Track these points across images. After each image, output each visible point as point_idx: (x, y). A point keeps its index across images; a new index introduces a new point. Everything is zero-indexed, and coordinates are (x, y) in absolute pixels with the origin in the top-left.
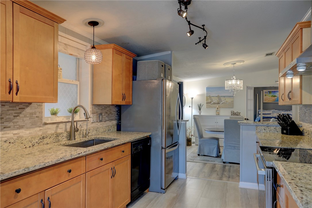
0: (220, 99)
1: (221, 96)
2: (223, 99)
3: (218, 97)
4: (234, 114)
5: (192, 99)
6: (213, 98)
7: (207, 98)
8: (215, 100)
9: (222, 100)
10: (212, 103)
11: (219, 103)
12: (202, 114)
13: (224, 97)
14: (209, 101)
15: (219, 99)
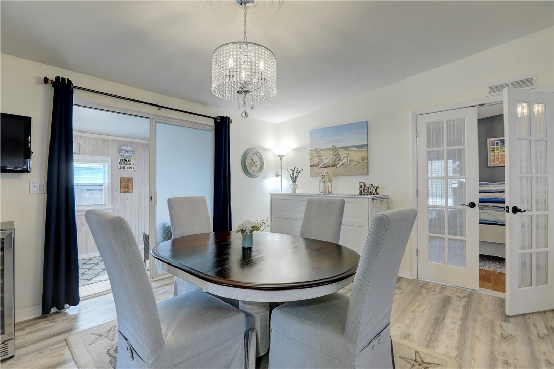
0: (337, 155)
1: (340, 148)
2: (343, 154)
3: (334, 149)
4: (366, 191)
5: (281, 158)
6: (322, 153)
7: (311, 154)
8: (328, 158)
9: (342, 157)
10: (320, 166)
11: (334, 165)
12: (298, 191)
13: (346, 148)
14: (316, 160)
15: (335, 155)
